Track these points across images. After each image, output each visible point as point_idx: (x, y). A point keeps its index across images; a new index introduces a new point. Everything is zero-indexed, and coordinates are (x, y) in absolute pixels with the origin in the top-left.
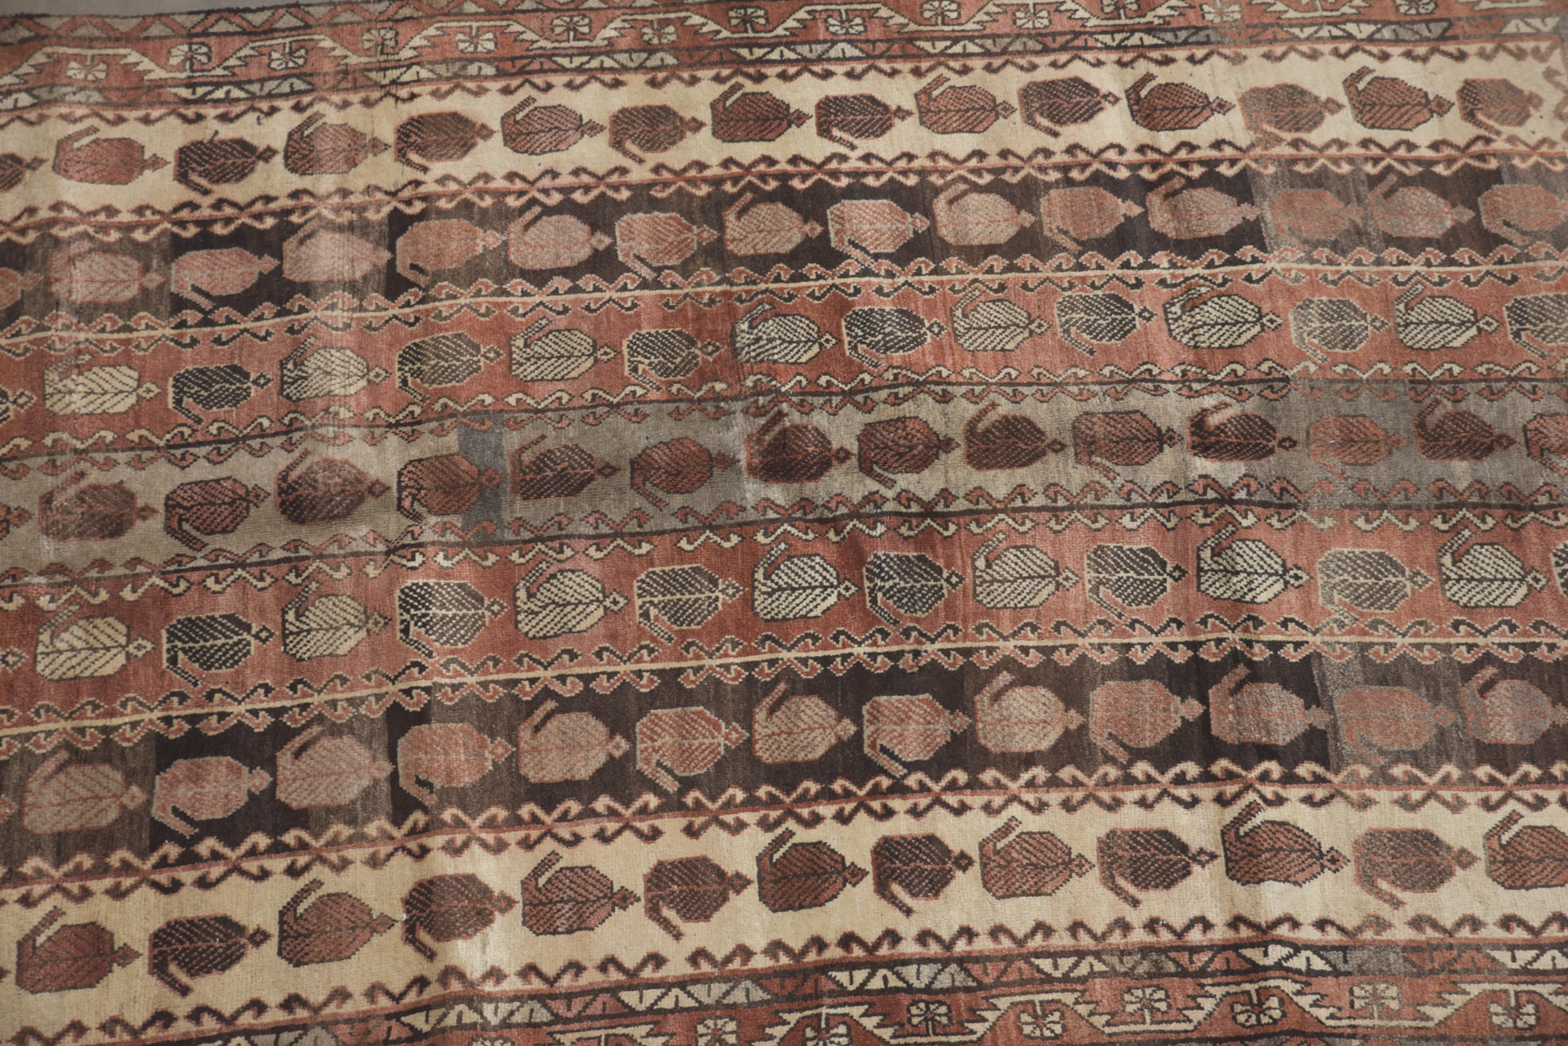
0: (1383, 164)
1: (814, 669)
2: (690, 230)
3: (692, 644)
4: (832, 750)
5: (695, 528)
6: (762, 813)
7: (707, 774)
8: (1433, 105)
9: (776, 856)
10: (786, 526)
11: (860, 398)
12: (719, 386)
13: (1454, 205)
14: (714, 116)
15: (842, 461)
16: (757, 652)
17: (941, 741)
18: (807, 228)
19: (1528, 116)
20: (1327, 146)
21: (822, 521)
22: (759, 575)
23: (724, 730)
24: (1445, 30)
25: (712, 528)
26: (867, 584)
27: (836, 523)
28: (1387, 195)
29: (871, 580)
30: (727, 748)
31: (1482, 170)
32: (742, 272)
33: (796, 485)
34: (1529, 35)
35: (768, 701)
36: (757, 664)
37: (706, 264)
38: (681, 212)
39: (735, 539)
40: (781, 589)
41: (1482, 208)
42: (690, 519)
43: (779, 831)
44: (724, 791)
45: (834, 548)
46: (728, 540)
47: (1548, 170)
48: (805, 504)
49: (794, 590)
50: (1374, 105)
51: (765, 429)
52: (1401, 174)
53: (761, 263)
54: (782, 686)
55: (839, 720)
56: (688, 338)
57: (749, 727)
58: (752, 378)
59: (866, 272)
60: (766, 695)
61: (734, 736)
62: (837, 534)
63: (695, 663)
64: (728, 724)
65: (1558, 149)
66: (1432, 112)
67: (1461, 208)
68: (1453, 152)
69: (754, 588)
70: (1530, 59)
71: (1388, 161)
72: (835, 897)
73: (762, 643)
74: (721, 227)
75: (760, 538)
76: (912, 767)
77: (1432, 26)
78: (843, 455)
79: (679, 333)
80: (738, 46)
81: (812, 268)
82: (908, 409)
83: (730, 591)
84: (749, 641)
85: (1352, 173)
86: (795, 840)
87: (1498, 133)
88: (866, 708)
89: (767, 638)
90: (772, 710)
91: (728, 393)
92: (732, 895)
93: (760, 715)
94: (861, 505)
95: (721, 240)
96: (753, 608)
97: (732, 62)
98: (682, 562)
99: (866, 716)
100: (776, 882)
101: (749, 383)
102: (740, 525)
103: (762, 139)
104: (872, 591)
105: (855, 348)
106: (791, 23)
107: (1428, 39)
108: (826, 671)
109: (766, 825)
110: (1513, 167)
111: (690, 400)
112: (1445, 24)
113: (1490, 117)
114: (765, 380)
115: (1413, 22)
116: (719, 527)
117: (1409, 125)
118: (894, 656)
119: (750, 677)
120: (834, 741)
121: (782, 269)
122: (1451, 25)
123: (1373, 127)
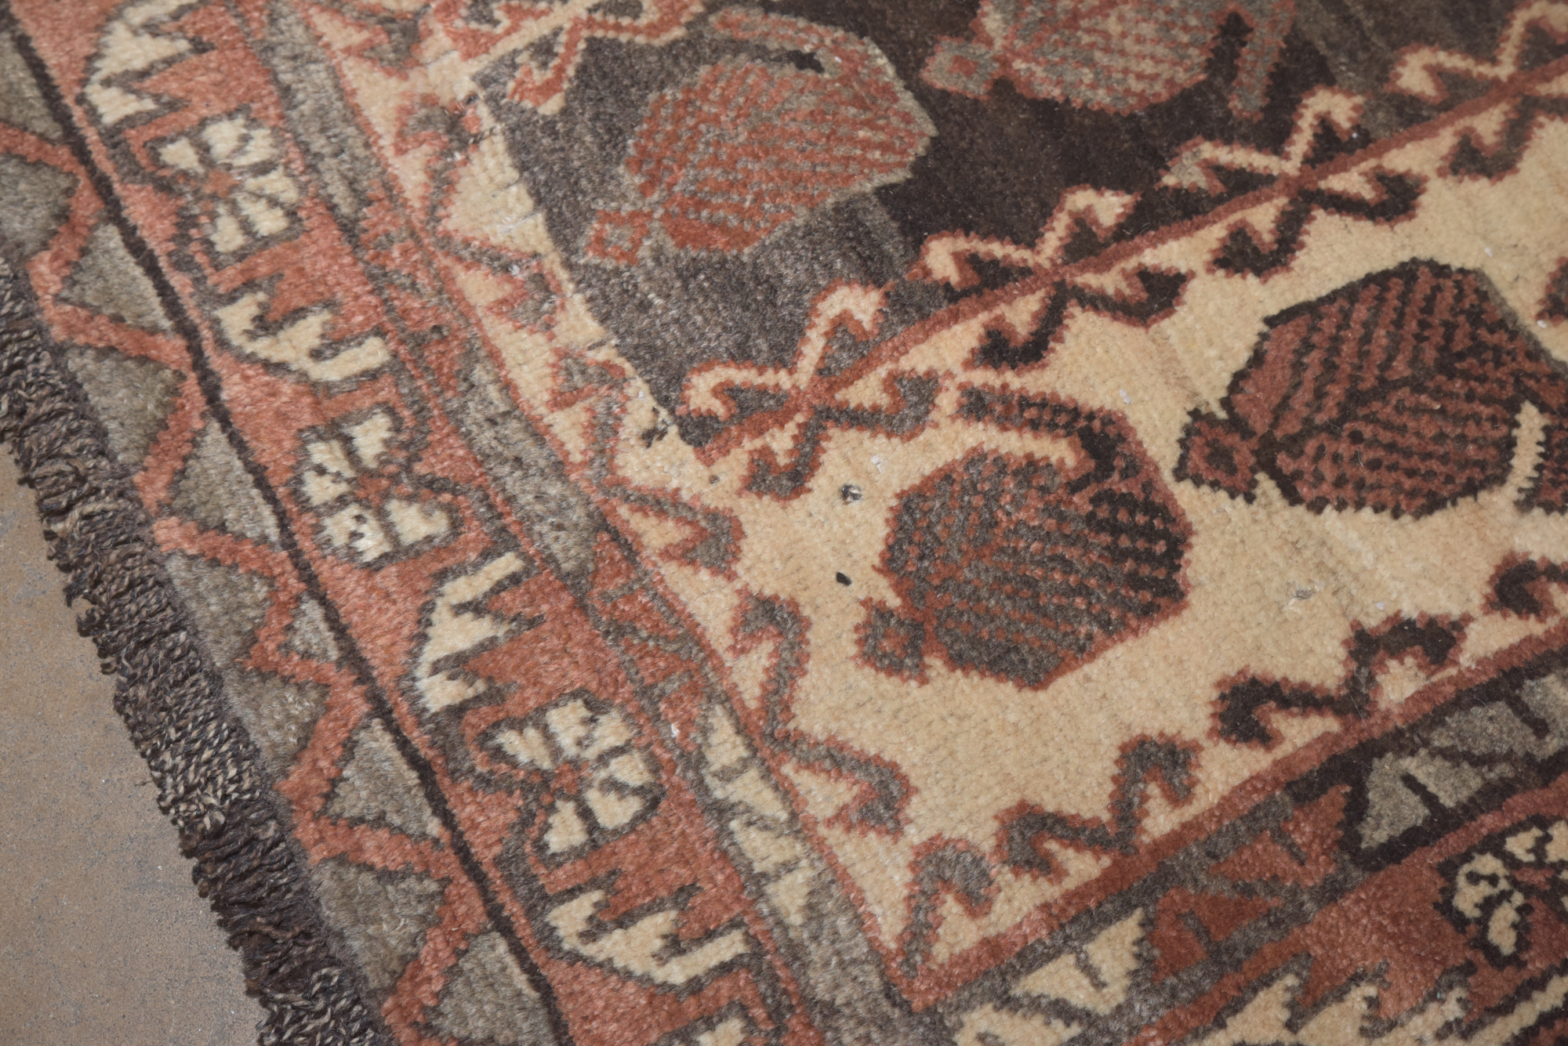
0: (1300, 144)
8: (1244, 454)
13: (1004, 87)
19: (890, 563)
20: (1517, 134)
24: (1357, 808)
28: (1234, 30)
31: (967, 229)
34: (1031, 958)
41: (908, 101)
47: (741, 355)
50: (1446, 367)
52: (1225, 133)
65: (733, 466)
66: (1237, 424)
67: (976, 88)
68: (1090, 280)
70: (984, 836)
71: (1290, 164)
77: (1415, 812)
85: (1382, 71)
87: (975, 406)
107: (1401, 741)
110: (872, 275)
112: (1376, 835)
113: (1031, 467)
115: (1493, 795)
117: (1290, 335)
122: (1349, 842)
123: (1408, 271)
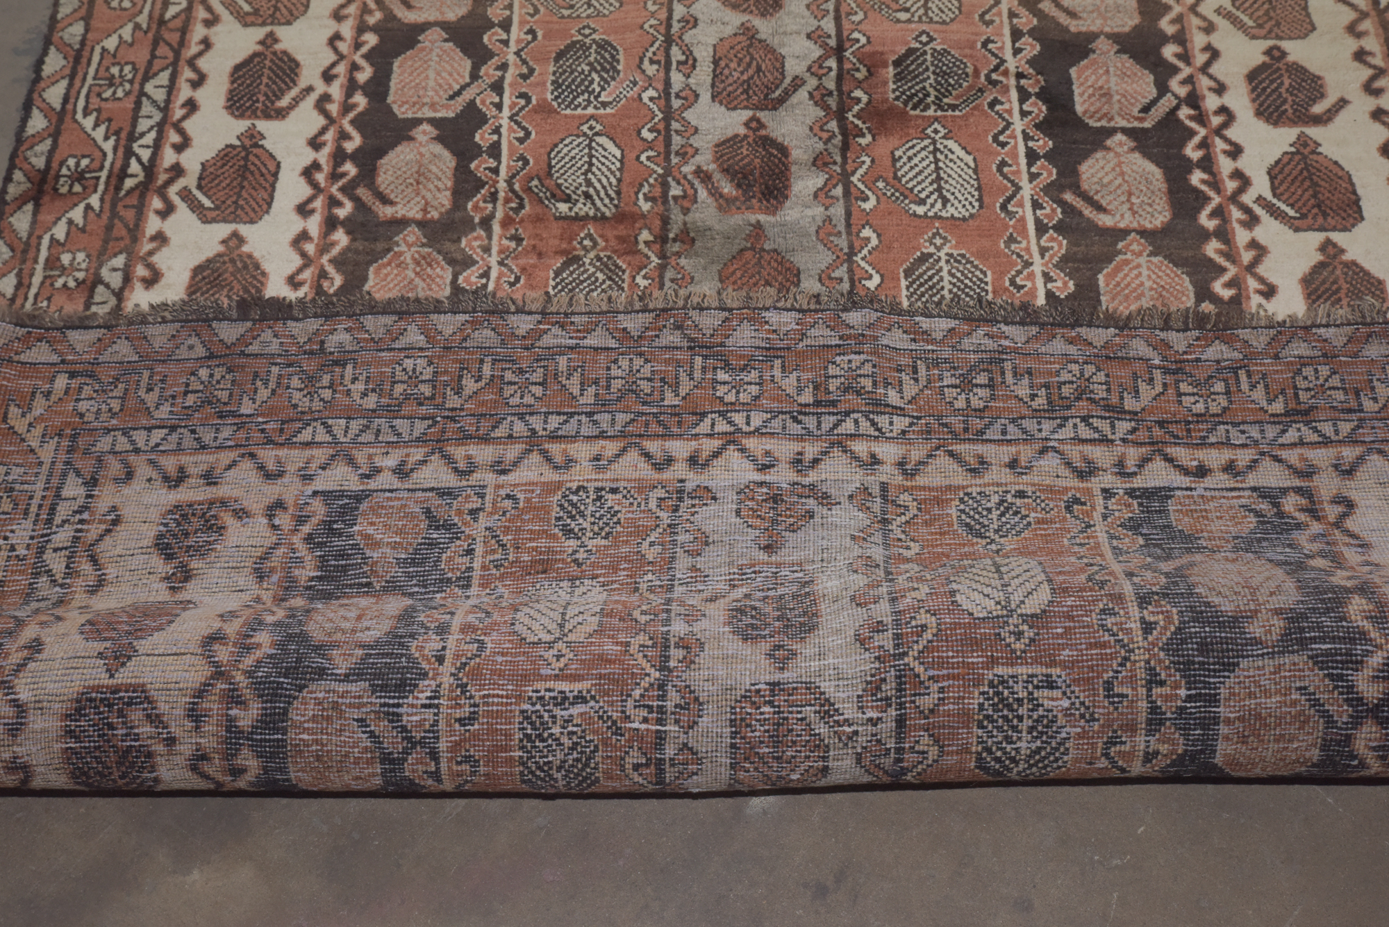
1: (1043, 167)
2: (401, 254)
3: (1013, 282)
4: (1147, 155)
5: (851, 271)
6: (1236, 225)
7: (1188, 274)
9: (1291, 213)
10: (854, 179)
11: (676, 104)
12: (645, 235)
14: (225, 221)
15: (762, 125)
16: (1022, 220)
17: (1129, 63)
18: (421, 138)
21: (845, 148)
22: (920, 210)
23: (1129, 256)
25: (852, 253)
26: (930, 112)
27: (848, 134)
29: (927, 107)
30: (1151, 254)
32: (476, 206)
33: (794, 168)
35: (1088, 212)
36: (1038, 222)
37: (459, 240)
38: (370, 263)
39: (867, 232)
40: (939, 189)
42: (837, 274)
43: (1258, 210)
44: (1211, 260)
45: (881, 140)
46: (868, 239)
48: (819, 162)
49: (939, 178)
51: (715, 193)
53: (466, 185)
54: (1068, 197)
55: (1108, 149)
56: (566, 265)
57: (1125, 233)
58: (641, 202)
59: (498, 87)
60: (1080, 214)
61: (1135, 247)
62: (863, 135)
63: (1040, 282)
64: (1120, 252)
69: (937, 217)
72: (1336, 163)
73: (1011, 215)
74: (402, 223)
75: (868, 206)
76: (1163, 89)
78: (754, 125)
79: (557, 274)
80: (118, 188)
81: (483, 137)
82: (704, 55)
83: (938, 241)
84: (1006, 227)
86: (1268, 195)
88: (1092, 123)
89: (1004, 207)
90: (1100, 208)
91: (657, 230)
92: (1347, 257)
93: (1106, 221)
94: (826, 108)
95: (421, 224)
96: (964, 219)
97: (142, 196)
98: (898, 287)
99: (1104, 123)
100: (1325, 215)
101: (646, 206)
102: (848, 225)
103: (275, 175)
104: (940, 107)
105: (604, 105)
106: (99, 134)
108: (1045, 156)
109: (1252, 221)
111: (662, 268)
114: (646, 189)
116: (851, 247)
118: (1024, 96)
119: (1055, 228)
120: (1137, 155)
121: (479, 166)
